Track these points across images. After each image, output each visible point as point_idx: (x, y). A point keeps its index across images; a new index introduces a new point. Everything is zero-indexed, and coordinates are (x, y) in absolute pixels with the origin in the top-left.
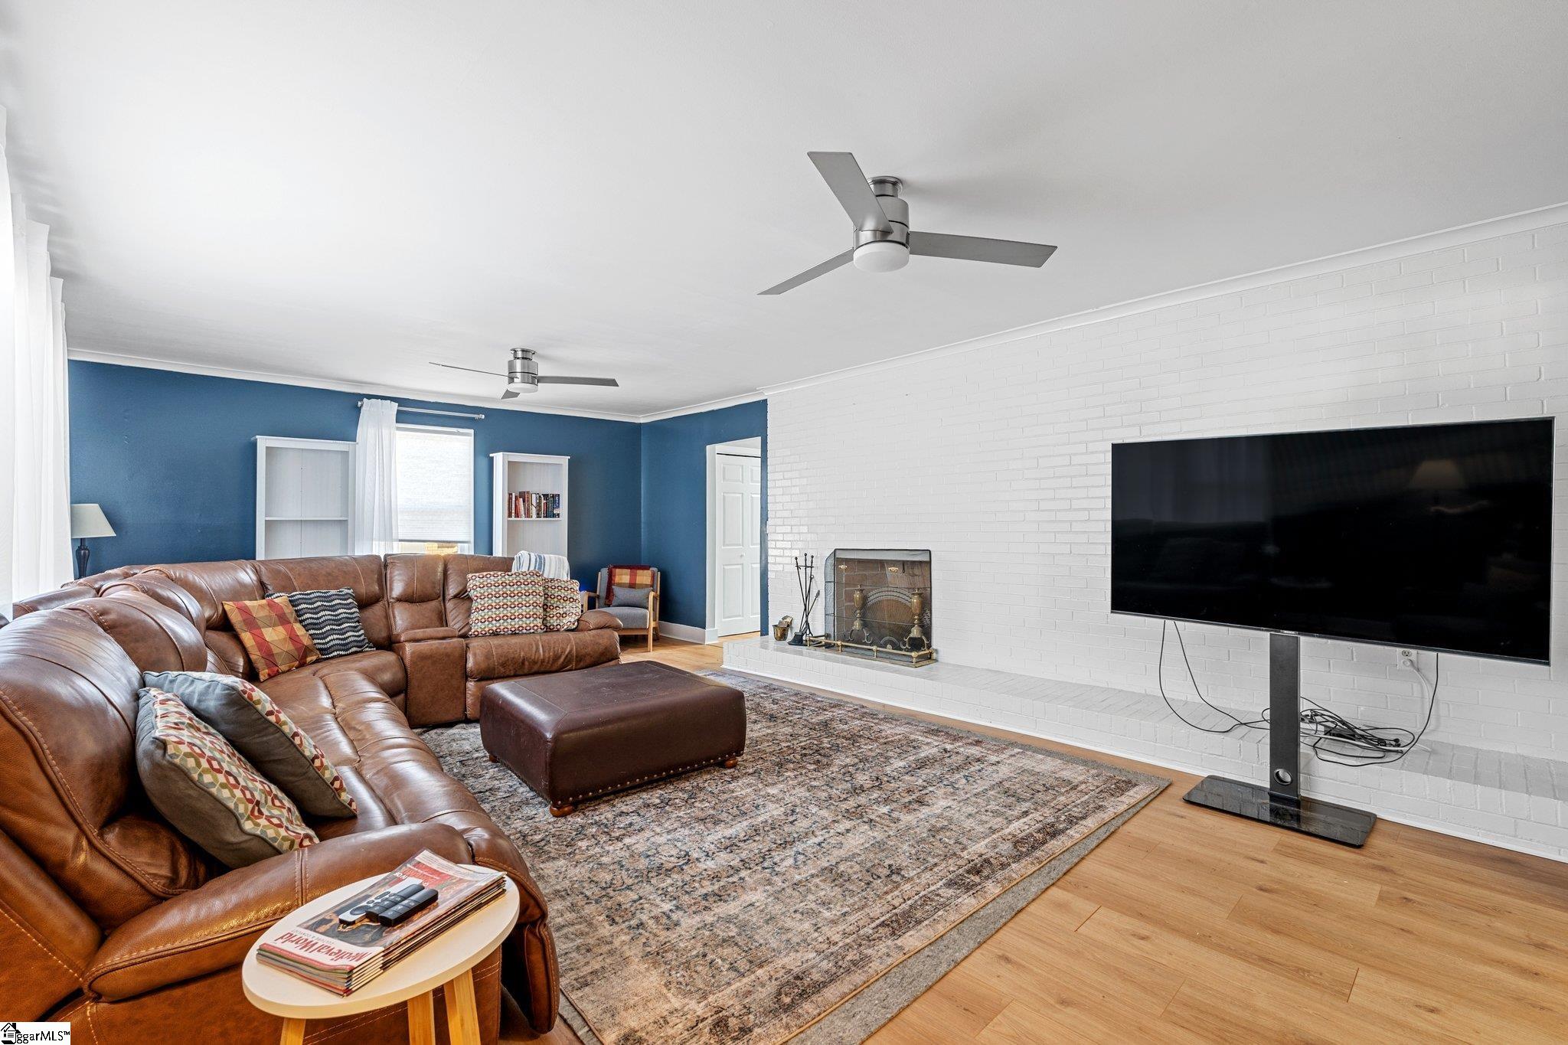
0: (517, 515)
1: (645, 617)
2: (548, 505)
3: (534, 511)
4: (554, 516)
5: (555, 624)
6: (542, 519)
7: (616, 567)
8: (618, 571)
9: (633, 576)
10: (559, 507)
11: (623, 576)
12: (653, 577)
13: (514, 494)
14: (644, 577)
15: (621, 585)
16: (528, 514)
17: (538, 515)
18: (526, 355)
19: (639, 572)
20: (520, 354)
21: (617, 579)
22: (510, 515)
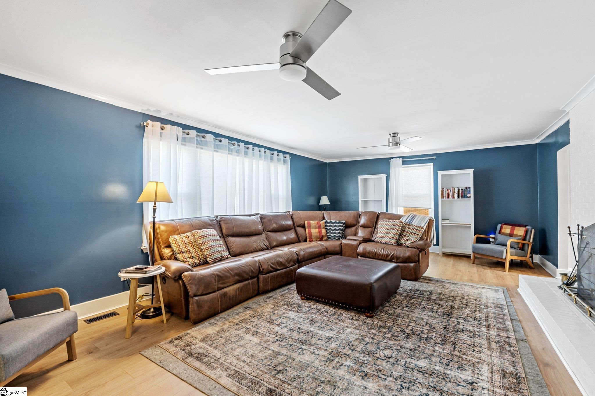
0: (448, 197)
1: (502, 252)
2: (464, 193)
3: (456, 195)
4: (467, 197)
5: (403, 243)
6: (461, 199)
7: (505, 224)
8: (504, 226)
9: (512, 230)
10: (470, 193)
11: (507, 229)
12: (526, 232)
13: (445, 188)
14: (520, 231)
15: (504, 234)
16: (453, 197)
17: (458, 197)
18: (394, 135)
19: (517, 228)
20: (392, 135)
21: (503, 231)
22: (443, 197)
